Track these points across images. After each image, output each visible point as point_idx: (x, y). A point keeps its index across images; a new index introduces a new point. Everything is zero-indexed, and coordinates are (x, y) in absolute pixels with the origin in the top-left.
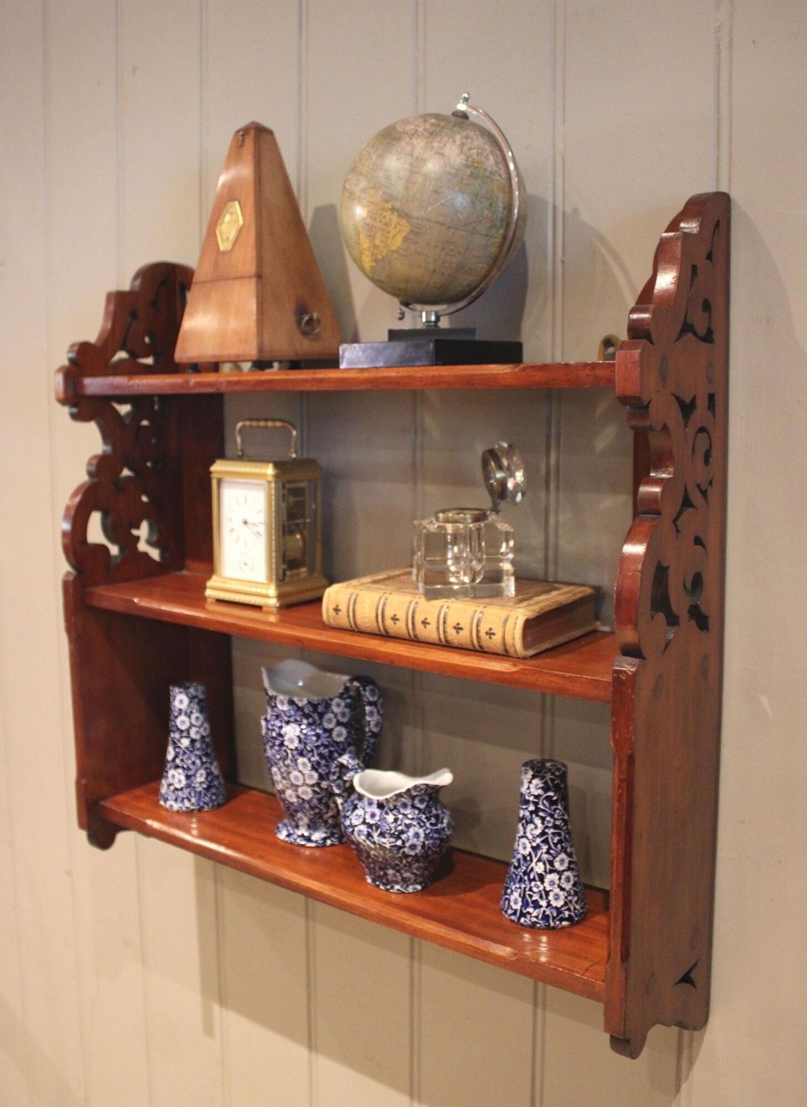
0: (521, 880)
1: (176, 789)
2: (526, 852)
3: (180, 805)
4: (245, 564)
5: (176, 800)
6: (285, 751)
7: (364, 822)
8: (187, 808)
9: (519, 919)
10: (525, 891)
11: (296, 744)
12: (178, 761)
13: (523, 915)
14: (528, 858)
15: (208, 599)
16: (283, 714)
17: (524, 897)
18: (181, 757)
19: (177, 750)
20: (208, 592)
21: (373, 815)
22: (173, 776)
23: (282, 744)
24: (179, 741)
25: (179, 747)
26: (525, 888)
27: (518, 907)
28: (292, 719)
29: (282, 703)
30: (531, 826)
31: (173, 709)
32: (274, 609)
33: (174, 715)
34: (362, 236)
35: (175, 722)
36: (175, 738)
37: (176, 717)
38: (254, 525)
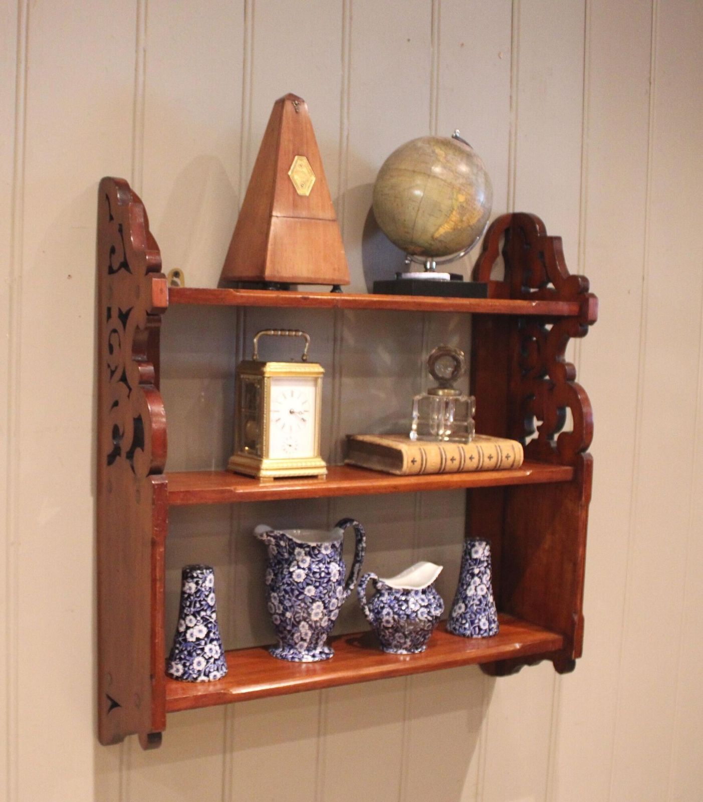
0: (485, 610)
1: (215, 660)
2: (484, 593)
3: (221, 672)
4: (290, 446)
5: (218, 670)
6: (331, 585)
7: (421, 606)
8: (225, 672)
9: (489, 634)
10: (488, 616)
11: (337, 577)
12: (212, 635)
13: (490, 630)
14: (486, 596)
15: (262, 479)
16: (326, 557)
17: (488, 620)
18: (213, 631)
19: (210, 625)
20: (263, 473)
21: (423, 600)
22: (211, 649)
23: (329, 580)
24: (210, 617)
25: (211, 622)
26: (488, 614)
27: (486, 627)
28: (332, 559)
29: (326, 548)
30: (485, 576)
31: (203, 589)
32: (325, 476)
33: (205, 595)
34: (454, 213)
35: (206, 601)
36: (206, 615)
37: (207, 596)
38: (300, 413)
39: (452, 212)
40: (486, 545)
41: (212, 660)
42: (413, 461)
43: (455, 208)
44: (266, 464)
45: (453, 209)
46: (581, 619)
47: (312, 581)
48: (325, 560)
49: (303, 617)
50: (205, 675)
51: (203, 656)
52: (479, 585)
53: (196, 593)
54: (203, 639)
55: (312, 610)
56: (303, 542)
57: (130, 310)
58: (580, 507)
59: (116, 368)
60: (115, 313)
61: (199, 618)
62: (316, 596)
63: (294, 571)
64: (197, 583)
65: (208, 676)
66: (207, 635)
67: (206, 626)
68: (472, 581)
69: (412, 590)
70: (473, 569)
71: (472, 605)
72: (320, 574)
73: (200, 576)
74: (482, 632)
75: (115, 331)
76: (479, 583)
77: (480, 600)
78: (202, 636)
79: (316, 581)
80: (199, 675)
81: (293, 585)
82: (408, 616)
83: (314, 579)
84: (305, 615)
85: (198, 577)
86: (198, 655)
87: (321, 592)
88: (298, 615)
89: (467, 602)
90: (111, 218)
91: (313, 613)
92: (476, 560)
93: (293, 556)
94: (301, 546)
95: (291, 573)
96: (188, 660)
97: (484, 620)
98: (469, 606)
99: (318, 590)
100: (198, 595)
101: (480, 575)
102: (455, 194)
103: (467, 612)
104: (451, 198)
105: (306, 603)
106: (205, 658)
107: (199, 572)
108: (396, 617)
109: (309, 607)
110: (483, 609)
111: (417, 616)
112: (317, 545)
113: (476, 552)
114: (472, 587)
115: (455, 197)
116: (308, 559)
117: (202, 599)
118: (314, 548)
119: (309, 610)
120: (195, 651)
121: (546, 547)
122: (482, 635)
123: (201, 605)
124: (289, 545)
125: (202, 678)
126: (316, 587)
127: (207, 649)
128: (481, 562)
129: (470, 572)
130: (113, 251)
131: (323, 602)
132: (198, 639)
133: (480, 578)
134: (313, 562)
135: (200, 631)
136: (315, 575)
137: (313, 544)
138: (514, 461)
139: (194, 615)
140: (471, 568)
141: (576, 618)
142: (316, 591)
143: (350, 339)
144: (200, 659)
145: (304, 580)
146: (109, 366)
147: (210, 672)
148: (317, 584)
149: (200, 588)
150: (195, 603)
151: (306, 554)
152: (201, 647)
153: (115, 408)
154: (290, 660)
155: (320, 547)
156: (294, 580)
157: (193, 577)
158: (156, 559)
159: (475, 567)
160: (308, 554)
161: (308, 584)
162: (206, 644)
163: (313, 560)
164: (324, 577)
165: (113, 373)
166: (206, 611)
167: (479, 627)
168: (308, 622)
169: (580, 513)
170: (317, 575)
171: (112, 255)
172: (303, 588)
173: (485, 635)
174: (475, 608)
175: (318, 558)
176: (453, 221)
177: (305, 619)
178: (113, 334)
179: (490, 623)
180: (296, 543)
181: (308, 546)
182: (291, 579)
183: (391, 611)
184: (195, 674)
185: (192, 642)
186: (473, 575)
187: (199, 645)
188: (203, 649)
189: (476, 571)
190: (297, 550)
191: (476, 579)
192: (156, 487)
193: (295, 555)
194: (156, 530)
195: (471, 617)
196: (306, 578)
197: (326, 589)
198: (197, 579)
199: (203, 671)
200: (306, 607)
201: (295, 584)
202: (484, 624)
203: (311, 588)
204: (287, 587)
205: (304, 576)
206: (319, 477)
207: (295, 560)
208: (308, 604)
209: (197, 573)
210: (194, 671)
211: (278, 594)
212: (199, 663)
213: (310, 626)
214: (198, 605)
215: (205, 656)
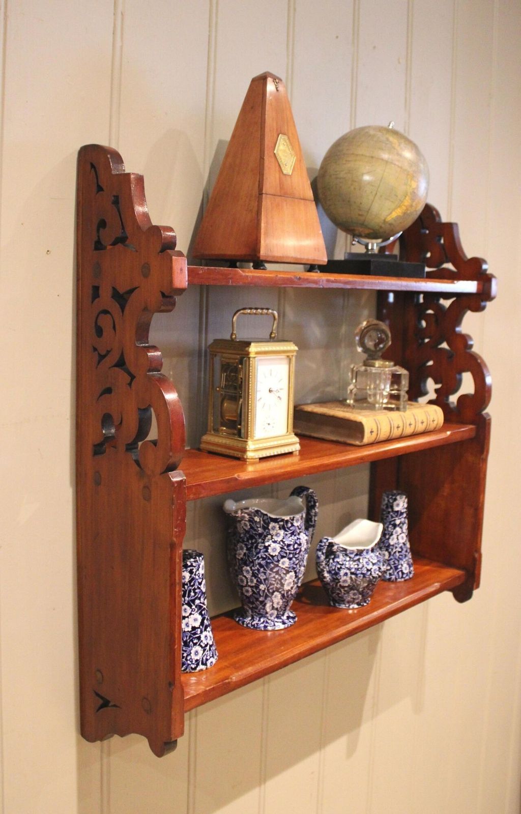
3: (216, 657)
4: (269, 424)
5: (213, 656)
15: (248, 460)
19: (203, 612)
20: (250, 454)
26: (408, 559)
30: (404, 525)
31: (197, 577)
32: (298, 452)
33: (199, 582)
34: (407, 198)
35: (199, 588)
36: (201, 603)
37: (200, 584)
38: (278, 391)
39: (406, 197)
40: (406, 498)
41: (208, 648)
42: (372, 432)
43: (409, 194)
44: (251, 445)
45: (407, 195)
46: (480, 555)
47: (286, 553)
48: (296, 531)
49: (276, 587)
50: (203, 664)
51: (200, 645)
52: (401, 534)
53: (190, 582)
54: (199, 628)
55: (286, 580)
56: (278, 517)
57: (131, 291)
58: (481, 460)
59: (108, 352)
60: (106, 294)
61: (194, 607)
62: (289, 568)
63: (269, 546)
64: (191, 572)
65: (206, 664)
66: (202, 623)
67: (201, 614)
68: (395, 531)
69: (364, 550)
70: (395, 520)
71: (395, 552)
72: (294, 546)
73: (194, 564)
74: (404, 576)
75: (106, 312)
76: (401, 532)
77: (401, 548)
78: (197, 624)
79: (290, 553)
80: (198, 665)
81: (269, 559)
82: (364, 574)
83: (288, 551)
84: (279, 586)
85: (192, 565)
86: (195, 644)
87: (293, 563)
88: (271, 587)
89: (390, 550)
90: (100, 189)
91: (286, 583)
92: (397, 512)
93: (267, 531)
94: (275, 520)
95: (266, 548)
96: (185, 651)
97: (405, 565)
98: (392, 553)
99: (292, 562)
100: (192, 584)
101: (401, 525)
102: (409, 180)
103: (391, 559)
104: (405, 184)
105: (280, 575)
106: (201, 646)
107: (192, 560)
108: (353, 576)
109: (282, 578)
110: (404, 556)
111: (371, 574)
112: (290, 518)
113: (398, 505)
114: (395, 536)
115: (409, 182)
116: (282, 532)
117: (196, 587)
118: (287, 521)
119: (282, 581)
120: (192, 641)
121: (445, 494)
122: (404, 578)
123: (195, 593)
124: (264, 521)
125: (201, 667)
126: (290, 559)
127: (203, 638)
128: (402, 514)
129: (392, 523)
130: (102, 224)
131: (296, 572)
132: (194, 628)
133: (401, 528)
134: (286, 534)
135: (195, 620)
136: (289, 548)
137: (287, 518)
138: (437, 424)
139: (189, 604)
140: (393, 519)
141: (476, 555)
142: (290, 563)
143: (290, 314)
144: (198, 648)
145: (279, 553)
146: (95, 349)
147: (207, 660)
148: (291, 556)
149: (194, 576)
150: (190, 591)
151: (280, 528)
152: (197, 636)
153: (107, 395)
154: (263, 629)
155: (293, 520)
156: (269, 554)
157: (186, 566)
158: (175, 562)
159: (397, 518)
160: (283, 528)
161: (283, 557)
162: (201, 632)
163: (287, 533)
164: (297, 549)
165: (102, 357)
166: (199, 599)
167: (402, 571)
168: (280, 592)
169: (481, 465)
170: (291, 548)
171: (101, 230)
172: (278, 561)
173: (407, 578)
174: (397, 554)
175: (291, 530)
176: (405, 206)
177: (277, 590)
178: (102, 316)
179: (410, 567)
180: (270, 518)
181: (283, 520)
182: (266, 554)
183: (348, 571)
184: (193, 664)
185: (188, 631)
186: (395, 526)
187: (195, 634)
188: (199, 638)
189: (398, 522)
190: (272, 525)
191: (398, 529)
192: (176, 485)
193: (269, 530)
194: (176, 532)
195: (395, 563)
196: (281, 551)
197: (298, 559)
198: (191, 568)
199: (201, 660)
200: (280, 578)
201: (270, 558)
202: (406, 569)
203: (286, 560)
204: (262, 560)
205: (279, 550)
206: (294, 453)
207: (270, 534)
208: (282, 575)
209: (190, 562)
210: (192, 662)
211: (251, 568)
212: (197, 652)
213: (283, 596)
214: (192, 594)
215: (201, 644)
